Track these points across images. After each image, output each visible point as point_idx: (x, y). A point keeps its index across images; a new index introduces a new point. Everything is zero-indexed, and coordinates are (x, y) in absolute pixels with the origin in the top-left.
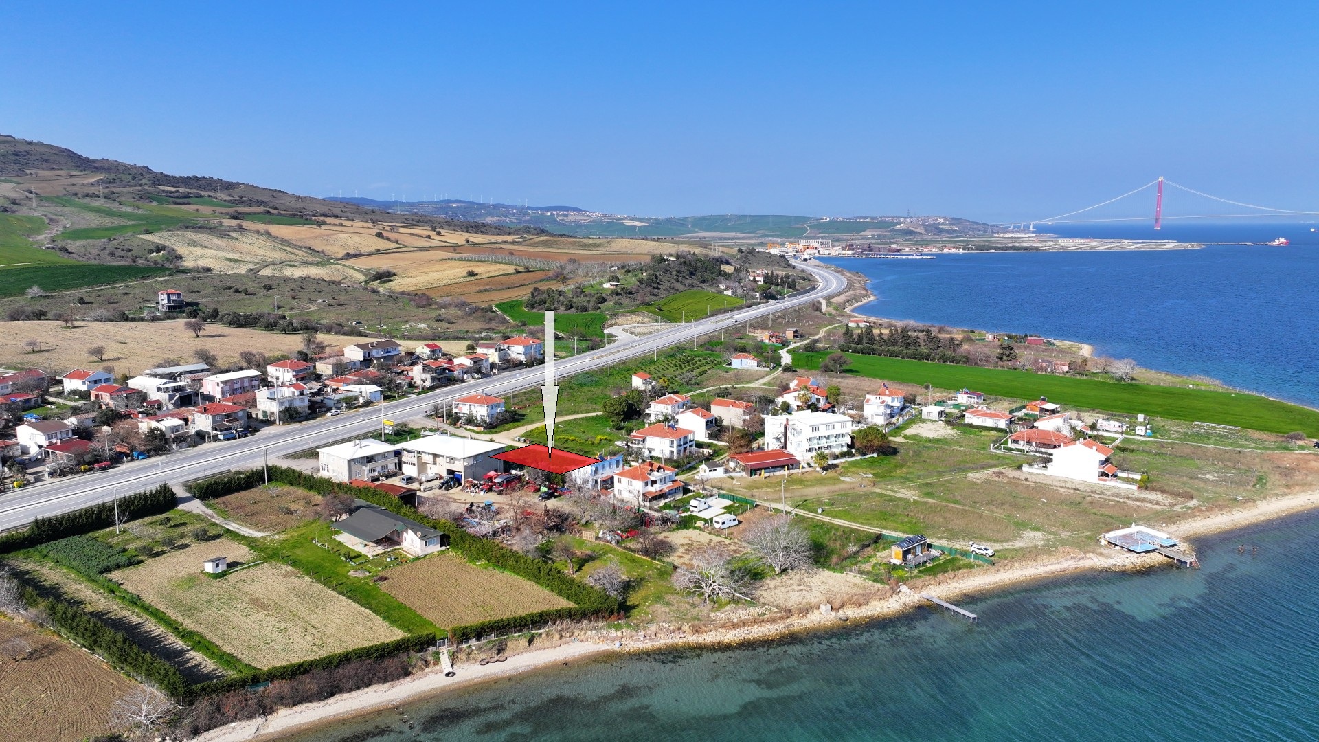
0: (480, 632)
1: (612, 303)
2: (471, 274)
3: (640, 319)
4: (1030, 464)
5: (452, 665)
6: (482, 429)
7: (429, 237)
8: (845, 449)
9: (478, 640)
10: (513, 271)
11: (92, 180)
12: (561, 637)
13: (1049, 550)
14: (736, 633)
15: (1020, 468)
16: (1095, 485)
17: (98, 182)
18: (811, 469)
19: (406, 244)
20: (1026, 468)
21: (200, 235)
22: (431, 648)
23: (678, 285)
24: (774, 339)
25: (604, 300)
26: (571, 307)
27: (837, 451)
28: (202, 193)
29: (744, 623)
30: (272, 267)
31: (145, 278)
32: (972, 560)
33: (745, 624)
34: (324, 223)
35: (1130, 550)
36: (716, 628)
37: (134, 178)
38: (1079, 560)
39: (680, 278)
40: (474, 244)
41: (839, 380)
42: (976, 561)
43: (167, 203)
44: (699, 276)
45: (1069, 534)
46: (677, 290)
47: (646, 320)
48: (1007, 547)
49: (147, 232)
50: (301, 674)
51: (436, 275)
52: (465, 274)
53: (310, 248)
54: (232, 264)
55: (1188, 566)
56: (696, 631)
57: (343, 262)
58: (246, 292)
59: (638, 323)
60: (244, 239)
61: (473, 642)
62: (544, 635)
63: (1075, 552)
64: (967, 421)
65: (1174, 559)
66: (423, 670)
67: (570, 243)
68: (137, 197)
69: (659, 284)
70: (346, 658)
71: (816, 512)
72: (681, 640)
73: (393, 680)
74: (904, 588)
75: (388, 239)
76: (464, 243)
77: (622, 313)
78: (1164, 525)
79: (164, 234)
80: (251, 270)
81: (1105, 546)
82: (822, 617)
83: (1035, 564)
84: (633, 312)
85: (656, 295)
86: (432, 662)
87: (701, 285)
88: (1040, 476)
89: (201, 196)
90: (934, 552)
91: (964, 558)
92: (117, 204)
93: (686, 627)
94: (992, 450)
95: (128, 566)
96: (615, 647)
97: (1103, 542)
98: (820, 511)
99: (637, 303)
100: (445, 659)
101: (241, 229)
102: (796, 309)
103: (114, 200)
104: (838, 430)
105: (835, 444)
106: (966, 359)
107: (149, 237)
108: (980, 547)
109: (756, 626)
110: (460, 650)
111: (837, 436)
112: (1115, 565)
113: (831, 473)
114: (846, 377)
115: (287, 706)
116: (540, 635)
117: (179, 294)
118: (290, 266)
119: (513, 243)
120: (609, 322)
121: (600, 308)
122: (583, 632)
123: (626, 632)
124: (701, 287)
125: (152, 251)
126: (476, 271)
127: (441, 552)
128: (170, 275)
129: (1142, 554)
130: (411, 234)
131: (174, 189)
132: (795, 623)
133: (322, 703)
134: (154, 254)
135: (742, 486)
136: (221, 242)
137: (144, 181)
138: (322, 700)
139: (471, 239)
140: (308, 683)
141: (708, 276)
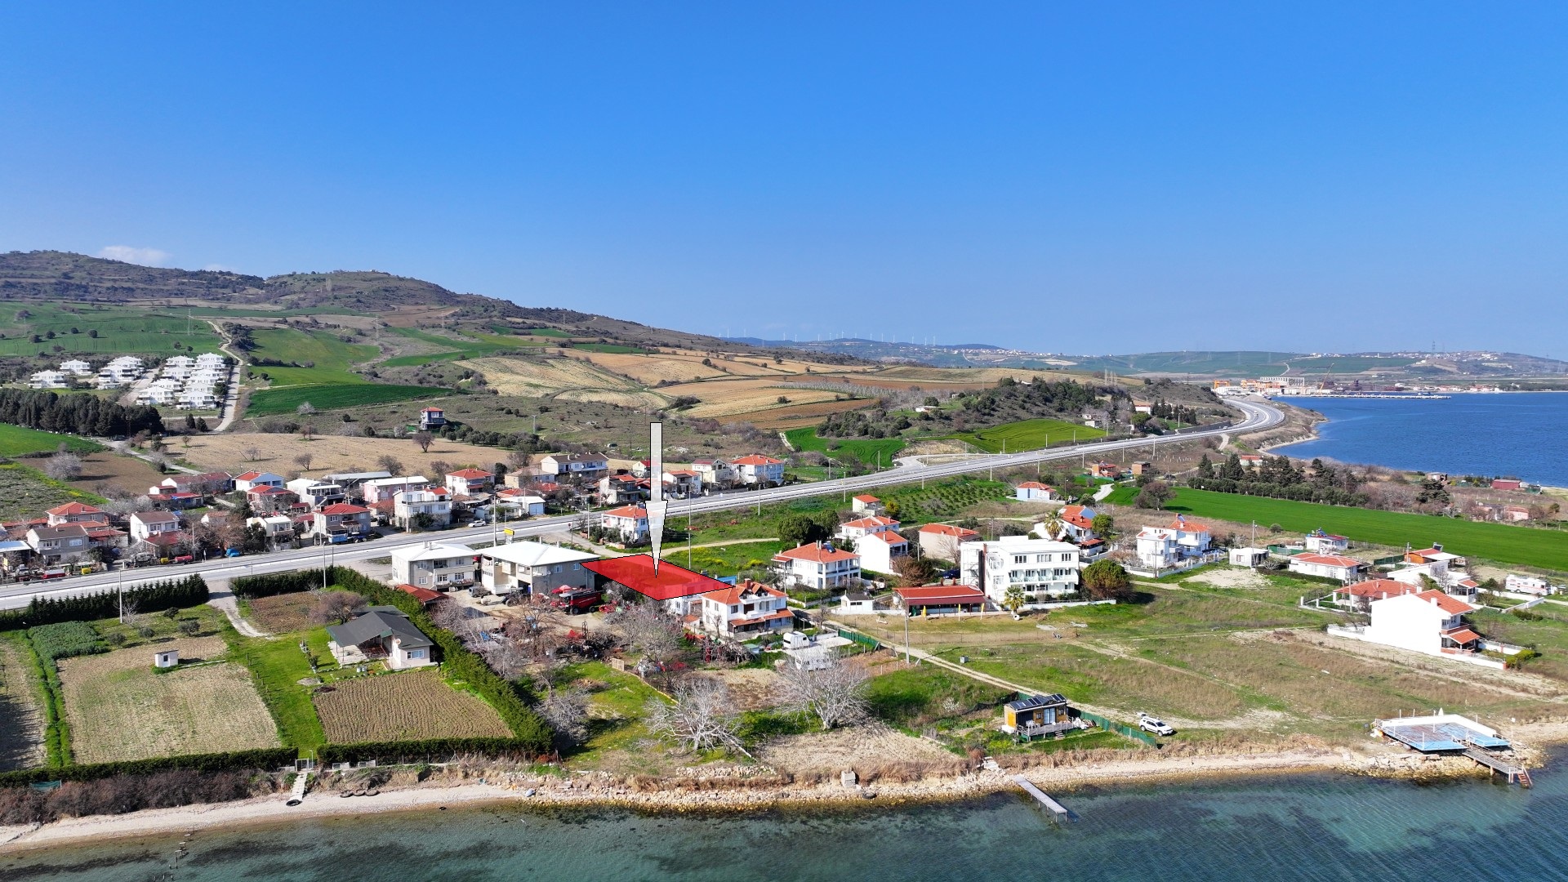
0: (354, 755)
1: (917, 429)
2: (783, 400)
3: (948, 448)
4: (1341, 625)
5: (305, 793)
6: (623, 546)
7: (765, 366)
8: (1071, 591)
9: (352, 765)
10: (834, 398)
11: (448, 313)
12: (466, 776)
13: (1275, 735)
14: (698, 796)
15: (1324, 629)
16: (1435, 659)
17: (453, 315)
18: (1006, 613)
19: (735, 373)
20: (1333, 630)
21: (516, 361)
22: (287, 768)
23: (1021, 413)
24: (1106, 472)
25: (908, 425)
26: (866, 433)
27: (1055, 592)
28: (548, 324)
29: (712, 783)
30: (571, 392)
31: (421, 398)
32: (1130, 737)
33: (713, 785)
34: (658, 352)
35: (1413, 748)
36: (671, 788)
37: (486, 311)
38: (1319, 754)
39: (1027, 405)
40: (815, 373)
41: (1153, 517)
42: (1136, 739)
43: (508, 333)
44: (1056, 403)
45: (1329, 718)
46: (1018, 418)
47: (957, 449)
48: (1206, 727)
49: (463, 358)
50: (102, 777)
51: (743, 402)
52: (776, 401)
53: (626, 376)
54: (532, 389)
55: (1510, 780)
56: (642, 788)
57: (657, 391)
58: (517, 413)
59: (945, 453)
60: (560, 366)
61: (345, 767)
62: (445, 771)
63: (1321, 743)
64: (1291, 568)
65: (1489, 767)
66: (268, 793)
67: (933, 373)
68: (480, 328)
69: (994, 410)
70: (164, 765)
71: (958, 662)
72: (616, 797)
73: (219, 801)
74: (991, 765)
75: (715, 367)
76: (805, 371)
77: (927, 441)
78: (1513, 720)
79: (480, 360)
80: (547, 395)
81: (1377, 740)
82: (841, 790)
83: (1236, 753)
84: (941, 440)
85: (984, 423)
86: (282, 785)
87: (1058, 413)
88: (1347, 643)
89: (546, 327)
90: (1077, 722)
91: (1121, 734)
92: (456, 334)
93: (631, 781)
94: (1302, 606)
95: (90, 653)
96: (523, 795)
97: (1377, 733)
98: (962, 660)
99: (953, 429)
100: (300, 784)
101: (562, 356)
102: (1178, 444)
103: (454, 330)
104: (1057, 562)
105: (1052, 582)
106: (1366, 499)
107: (464, 364)
108: (1151, 720)
109: (733, 791)
110: (326, 775)
111: (1058, 572)
112: (1374, 768)
113: (1027, 620)
114: (1164, 515)
115: (73, 815)
116: (440, 770)
117: (441, 413)
118: (591, 391)
119: (864, 373)
120: (907, 450)
121: (900, 434)
122: (496, 772)
123: (552, 778)
124: (1055, 416)
125: (461, 378)
126: (789, 398)
127: (425, 669)
128: (449, 395)
129: (1432, 756)
130: (746, 363)
131: (520, 320)
132: (793, 794)
133: (117, 817)
134: (464, 380)
135: (889, 625)
136: (534, 369)
137: (495, 313)
138: (118, 814)
139: (812, 369)
140: (107, 790)
141: (1068, 403)
